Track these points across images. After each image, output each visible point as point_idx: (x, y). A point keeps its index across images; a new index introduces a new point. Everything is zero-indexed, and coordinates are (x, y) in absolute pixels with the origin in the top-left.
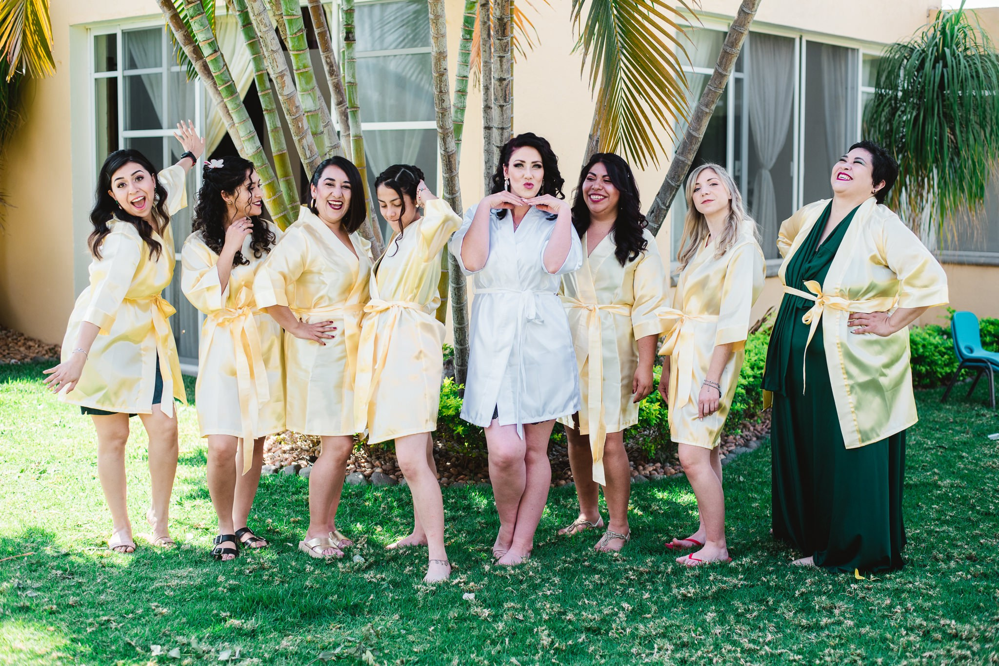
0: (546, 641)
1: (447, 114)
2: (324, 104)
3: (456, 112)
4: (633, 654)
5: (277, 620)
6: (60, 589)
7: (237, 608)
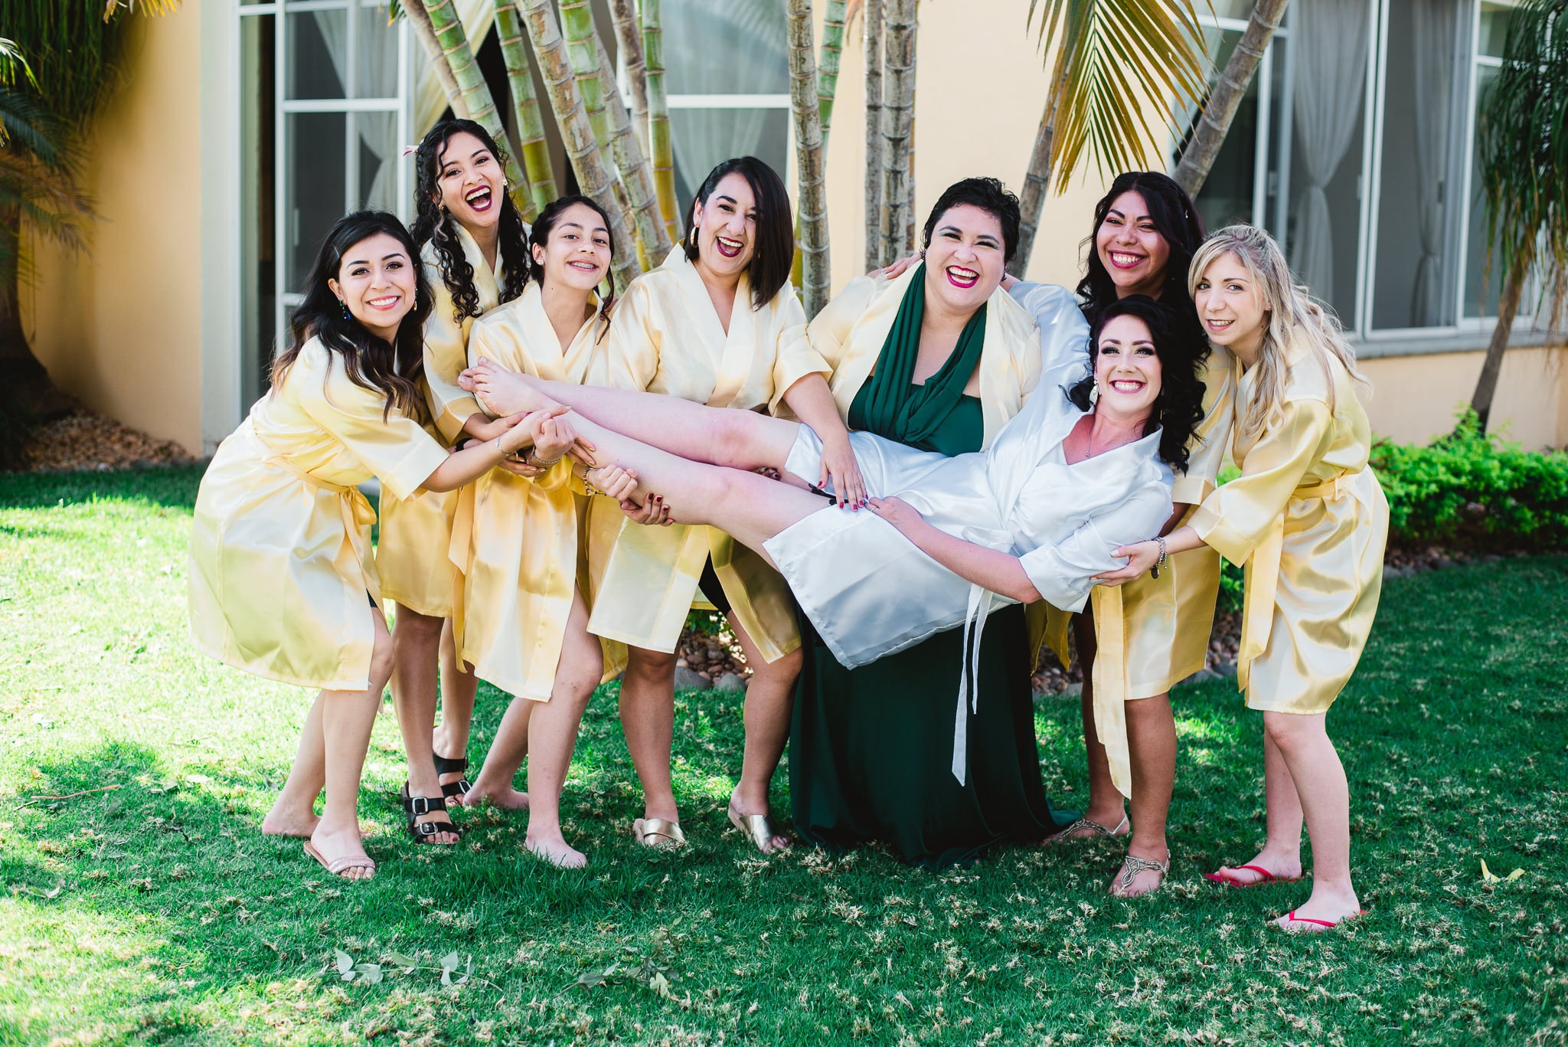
0: (953, 965)
1: (808, 82)
2: (607, 62)
3: (823, 80)
4: (1098, 992)
5: (510, 913)
6: (159, 848)
7: (445, 891)
